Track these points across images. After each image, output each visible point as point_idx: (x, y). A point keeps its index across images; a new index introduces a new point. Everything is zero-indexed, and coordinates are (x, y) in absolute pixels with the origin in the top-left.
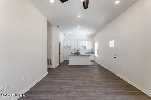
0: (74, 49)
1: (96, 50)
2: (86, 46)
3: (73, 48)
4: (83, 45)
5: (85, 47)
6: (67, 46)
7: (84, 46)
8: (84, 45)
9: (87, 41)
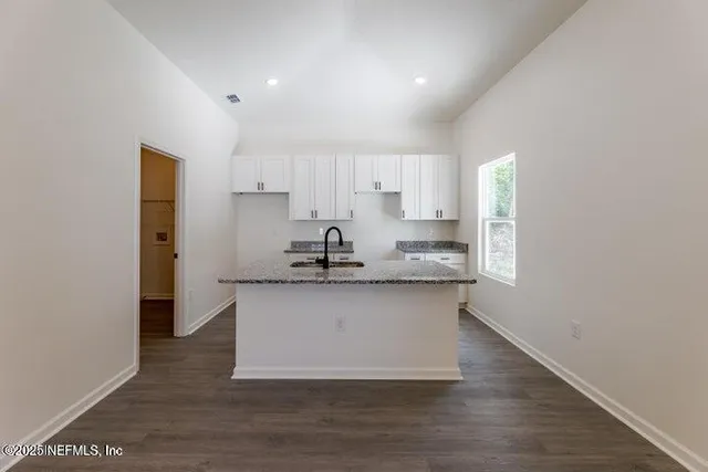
0: (309, 217)
1: (487, 223)
2: (397, 194)
3: (299, 210)
4: (377, 186)
5: (392, 200)
6: (261, 193)
7: (386, 194)
8: (387, 187)
9: (407, 158)
